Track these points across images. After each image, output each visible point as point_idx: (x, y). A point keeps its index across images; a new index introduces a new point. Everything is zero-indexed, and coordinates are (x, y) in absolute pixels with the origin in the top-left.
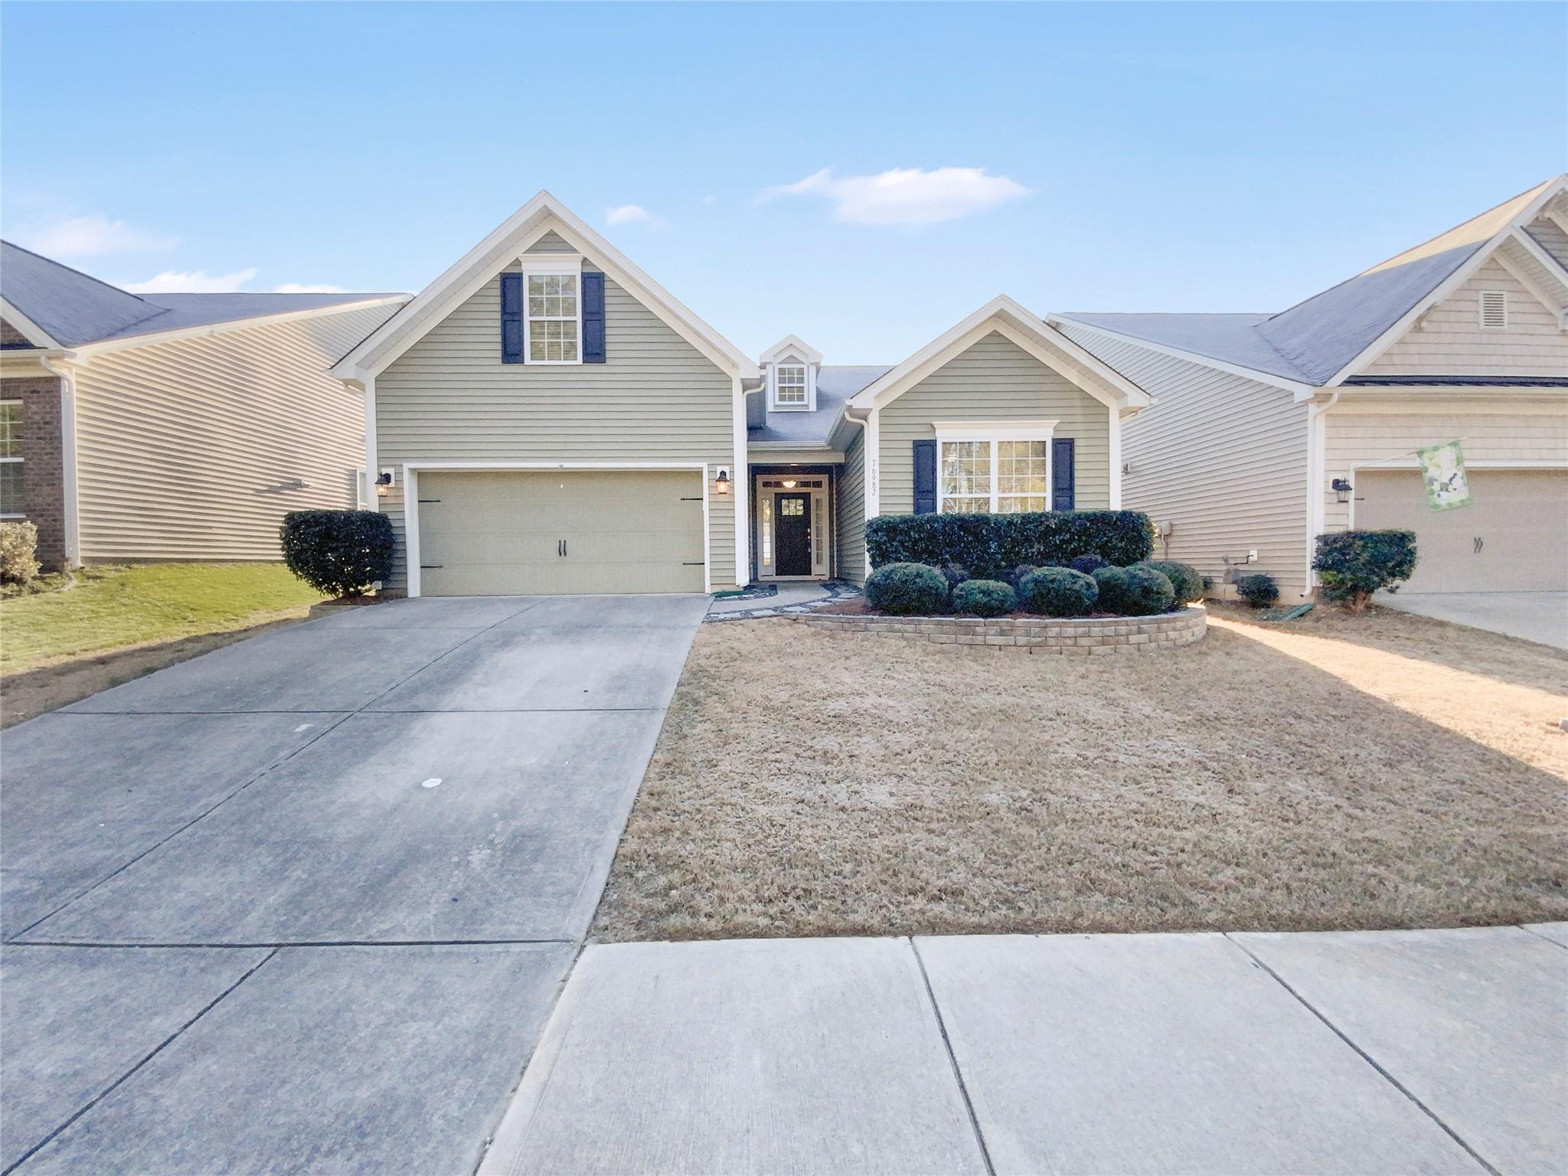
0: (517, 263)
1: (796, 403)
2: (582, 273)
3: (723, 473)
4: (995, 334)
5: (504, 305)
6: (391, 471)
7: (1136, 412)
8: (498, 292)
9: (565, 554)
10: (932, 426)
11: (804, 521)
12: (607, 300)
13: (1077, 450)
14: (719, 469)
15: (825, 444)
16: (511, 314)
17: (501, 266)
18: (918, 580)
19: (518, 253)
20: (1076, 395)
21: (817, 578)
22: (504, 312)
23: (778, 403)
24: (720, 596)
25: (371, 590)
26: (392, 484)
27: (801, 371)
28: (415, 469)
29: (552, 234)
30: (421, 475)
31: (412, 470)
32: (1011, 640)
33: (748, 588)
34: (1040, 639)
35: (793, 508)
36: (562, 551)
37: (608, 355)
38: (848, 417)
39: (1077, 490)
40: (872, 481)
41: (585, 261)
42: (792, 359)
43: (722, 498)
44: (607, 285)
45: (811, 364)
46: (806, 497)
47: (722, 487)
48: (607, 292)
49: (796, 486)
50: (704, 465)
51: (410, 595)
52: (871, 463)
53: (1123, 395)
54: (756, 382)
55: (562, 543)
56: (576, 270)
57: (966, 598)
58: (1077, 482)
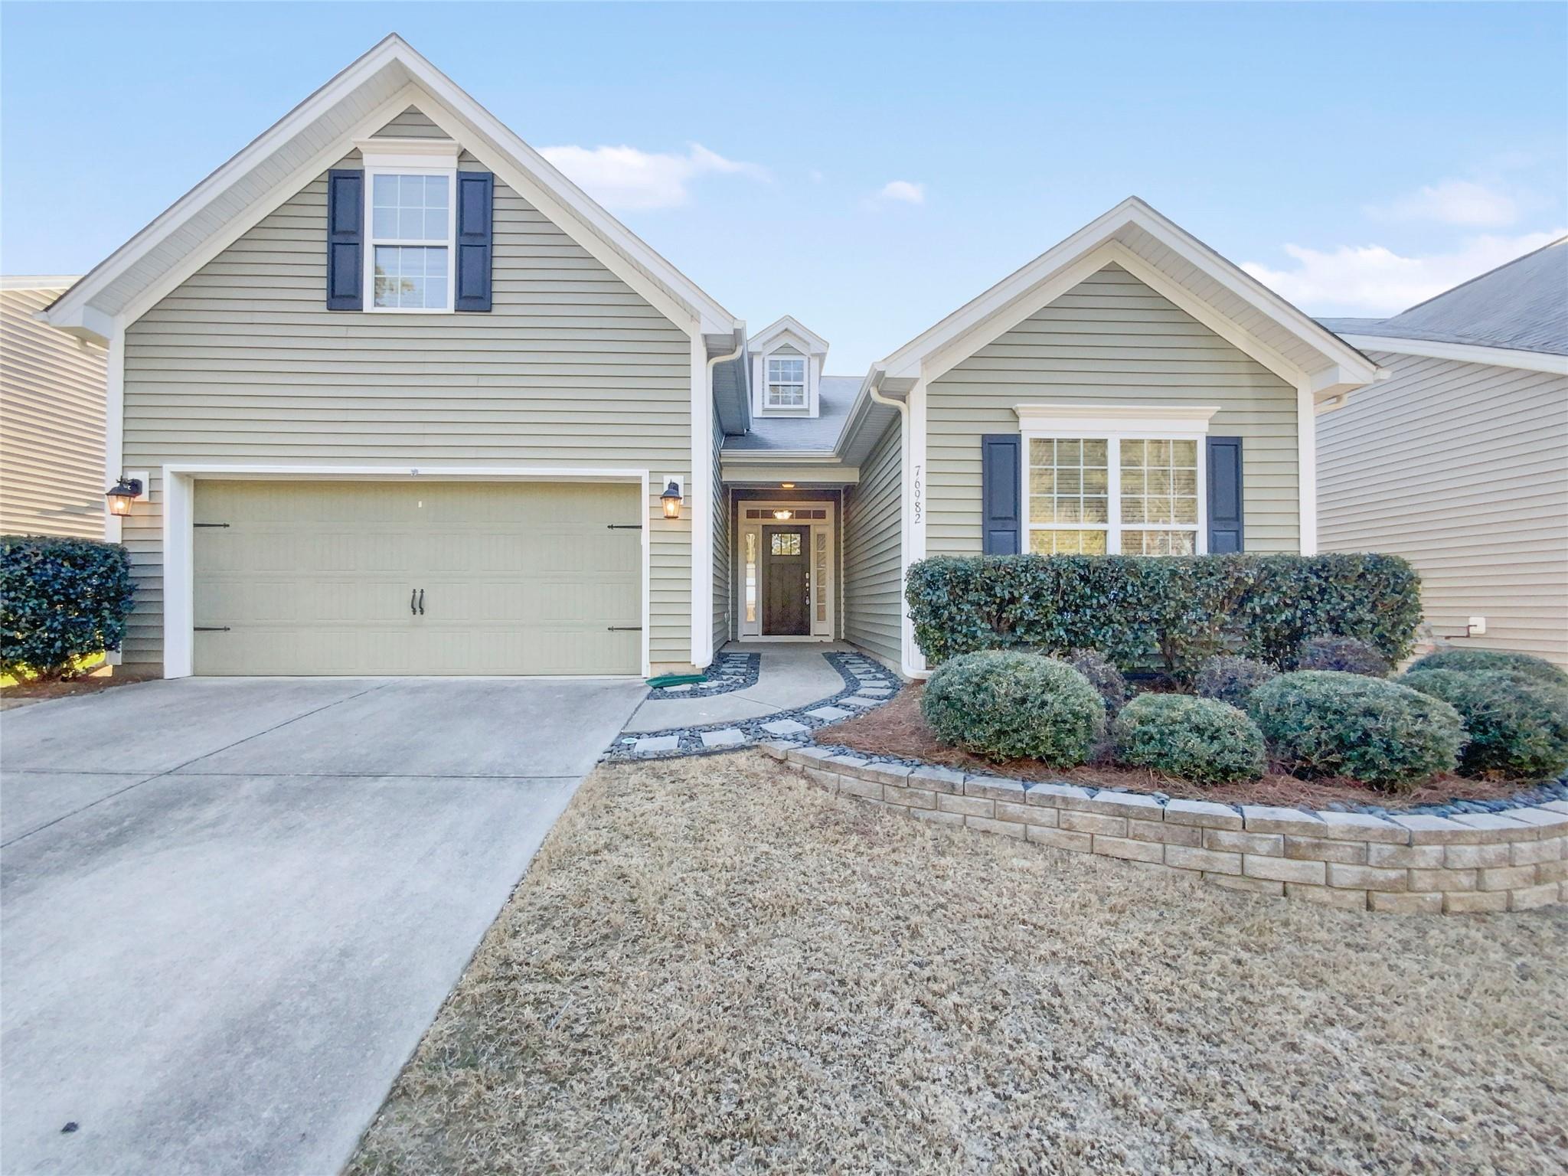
0: (356, 154)
1: (792, 406)
2: (459, 173)
3: (674, 486)
4: (1113, 269)
5: (333, 219)
6: (142, 476)
7: (1339, 397)
8: (324, 200)
9: (422, 612)
10: (1013, 412)
11: (801, 562)
12: (498, 216)
13: (1247, 457)
14: (667, 480)
15: (833, 454)
16: (345, 232)
17: (329, 159)
18: (1049, 697)
19: (360, 137)
20: (1243, 368)
21: (818, 639)
22: (333, 229)
23: (768, 406)
24: (661, 685)
25: (100, 663)
26: (144, 496)
27: (799, 365)
28: (188, 475)
29: (412, 112)
30: (200, 485)
31: (181, 476)
32: (1315, 870)
33: (712, 671)
34: (1393, 874)
35: (785, 546)
36: (418, 606)
37: (496, 299)
38: (876, 397)
39: (1247, 520)
40: (913, 500)
41: (463, 155)
42: (787, 349)
43: (672, 525)
44: (498, 192)
45: (813, 355)
46: (803, 531)
47: (671, 507)
48: (498, 204)
49: (792, 517)
50: (643, 473)
51: (167, 675)
52: (914, 471)
53: (1331, 365)
54: (727, 344)
55: (418, 595)
56: (448, 167)
57: (1162, 742)
58: (1247, 507)
